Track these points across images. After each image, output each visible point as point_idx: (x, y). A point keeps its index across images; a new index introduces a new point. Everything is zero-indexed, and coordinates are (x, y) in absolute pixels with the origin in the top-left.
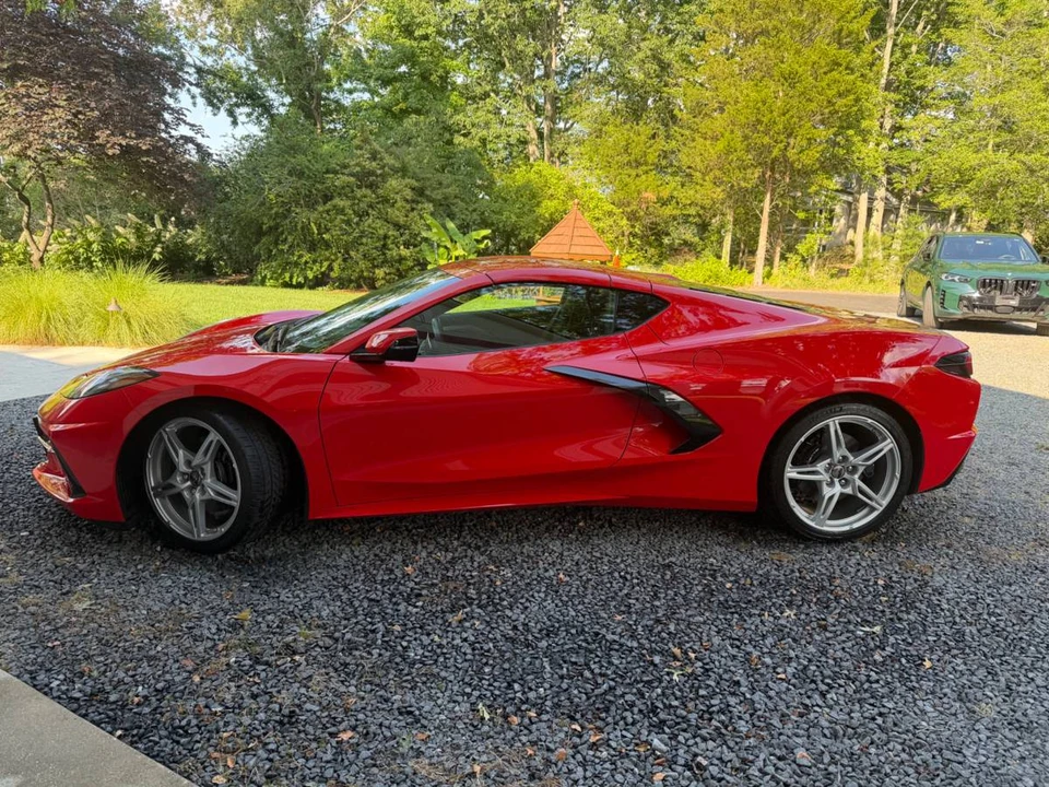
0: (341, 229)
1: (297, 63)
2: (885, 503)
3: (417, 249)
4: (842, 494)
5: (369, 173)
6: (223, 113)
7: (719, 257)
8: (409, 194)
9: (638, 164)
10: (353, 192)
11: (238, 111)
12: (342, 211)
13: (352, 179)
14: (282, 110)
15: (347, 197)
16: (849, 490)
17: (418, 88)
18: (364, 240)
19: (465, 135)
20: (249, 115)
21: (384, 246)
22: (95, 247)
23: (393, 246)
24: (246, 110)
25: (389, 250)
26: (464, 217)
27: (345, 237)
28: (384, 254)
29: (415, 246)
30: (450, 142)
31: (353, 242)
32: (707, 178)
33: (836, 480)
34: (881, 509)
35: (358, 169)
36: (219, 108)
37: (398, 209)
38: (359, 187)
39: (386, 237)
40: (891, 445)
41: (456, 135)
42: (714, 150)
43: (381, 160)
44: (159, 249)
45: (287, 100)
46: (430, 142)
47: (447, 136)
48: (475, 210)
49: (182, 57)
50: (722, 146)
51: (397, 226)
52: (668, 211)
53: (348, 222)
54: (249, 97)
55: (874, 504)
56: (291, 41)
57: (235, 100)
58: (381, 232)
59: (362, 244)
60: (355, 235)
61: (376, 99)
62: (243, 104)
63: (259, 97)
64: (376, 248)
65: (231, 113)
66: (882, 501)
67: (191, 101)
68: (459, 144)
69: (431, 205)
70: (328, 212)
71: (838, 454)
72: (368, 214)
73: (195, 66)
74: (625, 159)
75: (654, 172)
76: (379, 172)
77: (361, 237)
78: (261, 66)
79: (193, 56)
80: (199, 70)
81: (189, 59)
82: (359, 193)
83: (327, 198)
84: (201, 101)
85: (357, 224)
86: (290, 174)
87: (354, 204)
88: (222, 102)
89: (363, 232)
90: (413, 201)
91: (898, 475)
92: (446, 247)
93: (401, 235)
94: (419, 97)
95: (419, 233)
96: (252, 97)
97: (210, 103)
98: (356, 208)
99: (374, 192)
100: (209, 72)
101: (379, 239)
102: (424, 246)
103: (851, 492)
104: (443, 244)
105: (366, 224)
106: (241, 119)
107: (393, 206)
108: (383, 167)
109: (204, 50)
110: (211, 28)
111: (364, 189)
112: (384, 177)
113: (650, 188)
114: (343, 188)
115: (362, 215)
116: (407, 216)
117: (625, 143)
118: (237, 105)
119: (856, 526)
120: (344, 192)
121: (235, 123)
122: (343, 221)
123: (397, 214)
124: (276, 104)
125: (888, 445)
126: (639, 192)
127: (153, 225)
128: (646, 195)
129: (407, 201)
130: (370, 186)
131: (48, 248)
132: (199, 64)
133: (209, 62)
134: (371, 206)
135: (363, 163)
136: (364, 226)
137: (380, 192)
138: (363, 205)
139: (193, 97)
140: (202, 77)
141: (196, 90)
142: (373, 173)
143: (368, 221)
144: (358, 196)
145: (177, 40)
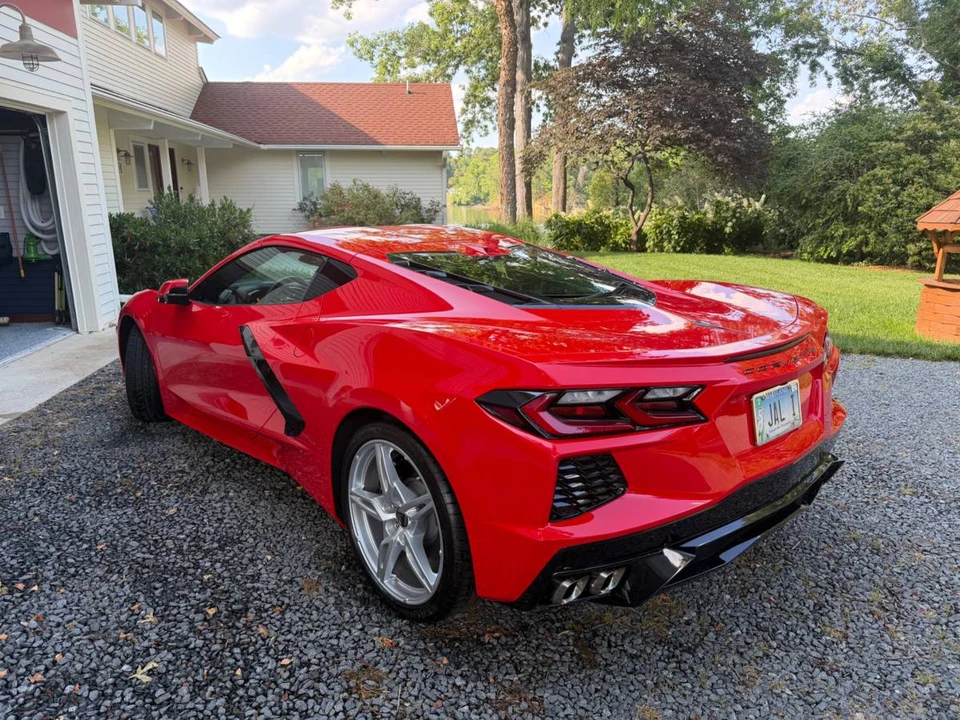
0: (875, 200)
5: (924, 135)
10: (899, 158)
12: (879, 181)
13: (902, 144)
15: (890, 164)
18: (899, 212)
24: (884, 82)
27: (877, 209)
31: (887, 213)
35: (910, 133)
36: (853, 86)
38: (909, 153)
44: (730, 224)
49: (826, 42)
53: (884, 193)
54: (887, 69)
57: (871, 75)
59: (897, 216)
60: (888, 206)
63: (898, 67)
65: (864, 88)
67: (827, 82)
70: (868, 182)
72: (913, 183)
73: (836, 48)
76: (940, 133)
77: (897, 208)
79: (836, 38)
80: (839, 52)
81: (832, 43)
82: (906, 160)
83: (873, 167)
84: (836, 81)
85: (897, 194)
87: (896, 172)
88: (857, 79)
89: (900, 203)
96: (890, 68)
97: (845, 81)
98: (899, 176)
99: (928, 157)
100: (849, 51)
101: (919, 210)
105: (907, 193)
107: (949, 171)
108: (945, 128)
109: (845, 29)
111: (914, 154)
112: (946, 138)
114: (888, 155)
115: (904, 184)
118: (873, 80)
120: (889, 159)
122: (880, 191)
123: (950, 180)
124: (916, 71)
130: (925, 151)
131: (646, 224)
132: (839, 45)
133: (849, 40)
134: (919, 173)
135: (919, 126)
136: (904, 196)
137: (935, 156)
138: (909, 173)
139: (829, 79)
140: (840, 57)
141: (833, 71)
142: (931, 135)
143: (910, 189)
144: (905, 163)
145: (820, 28)
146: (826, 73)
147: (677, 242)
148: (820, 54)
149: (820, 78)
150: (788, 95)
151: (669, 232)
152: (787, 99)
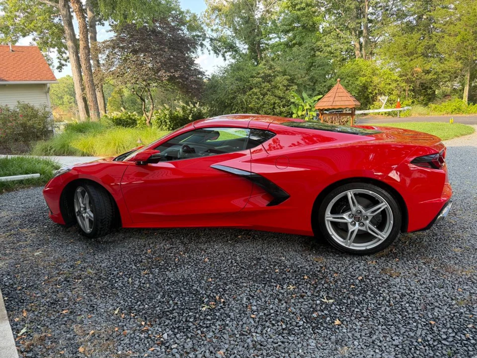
0: (255, 102)
1: (249, 30)
2: (386, 237)
3: (289, 107)
4: (359, 230)
5: (268, 75)
6: (220, 56)
7: (462, 98)
8: (286, 83)
9: (412, 54)
10: (261, 84)
11: (226, 54)
12: (256, 94)
13: (261, 79)
14: (244, 52)
15: (258, 87)
16: (363, 228)
17: (301, 32)
18: (265, 106)
19: (321, 52)
20: (230, 55)
21: (274, 107)
22: (167, 116)
23: (278, 107)
24: (230, 53)
25: (276, 109)
26: (319, 89)
27: (257, 105)
28: (274, 111)
29: (288, 106)
30: (314, 56)
31: (260, 107)
32: (452, 57)
33: (357, 223)
34: (383, 239)
35: (263, 74)
36: (219, 54)
37: (280, 91)
38: (264, 82)
39: (274, 103)
40: (386, 206)
41: (317, 52)
42: (455, 41)
43: (274, 69)
44: (190, 116)
45: (247, 46)
46: (305, 57)
47: (313, 52)
48: (325, 86)
49: (205, 35)
50: (459, 39)
51: (280, 98)
52: (430, 76)
53: (258, 99)
54: (231, 48)
55: (379, 237)
56: (248, 21)
57: (225, 50)
58: (272, 101)
59: (264, 107)
60: (261, 104)
61: (282, 41)
62: (229, 51)
63: (234, 47)
64: (270, 109)
65: (223, 56)
66: (383, 236)
68: (318, 56)
69: (296, 86)
70: (250, 95)
71: (354, 209)
72: (267, 94)
73: (210, 38)
74: (405, 52)
75: (422, 57)
76: (273, 74)
77: (264, 104)
78: (236, 33)
79: (209, 33)
80: (211, 40)
81: (207, 36)
82: (263, 85)
83: (251, 89)
84: (212, 52)
85: (262, 99)
86: (236, 80)
87: (261, 90)
88: (220, 51)
89: (264, 102)
90: (288, 86)
91: (392, 222)
92: (301, 105)
93: (282, 102)
94: (300, 37)
95: (290, 100)
96: (231, 47)
97: (216, 52)
98: (262, 92)
99: (270, 84)
100: (215, 39)
101: (271, 105)
102: (292, 106)
103: (365, 230)
104: (300, 104)
105: (266, 98)
106: (228, 57)
107: (278, 89)
108: (274, 72)
109: (212, 30)
110: (217, 21)
111: (266, 83)
112: (275, 76)
113: (418, 66)
114: (257, 84)
115: (264, 95)
116: (284, 93)
117: (404, 44)
118: (226, 52)
119: (368, 248)
120: (258, 85)
121: (225, 60)
122: (256, 98)
123: (279, 93)
124: (241, 49)
125: (384, 205)
126: (412, 68)
127: (189, 106)
128: (416, 69)
129: (285, 86)
130: (269, 82)
131: (152, 118)
132: (211, 37)
133: (215, 35)
134: (268, 90)
135: (266, 72)
136: (265, 100)
137: (273, 83)
138: (265, 90)
139: (209, 51)
140: (212, 42)
141: (210, 48)
142: (270, 75)
143: (267, 97)
144: (263, 86)
145: (202, 28)
146: (207, 48)
147: (170, 126)
148: (204, 40)
149: (205, 51)
150: (195, 58)
151: (165, 121)
152: (195, 59)
